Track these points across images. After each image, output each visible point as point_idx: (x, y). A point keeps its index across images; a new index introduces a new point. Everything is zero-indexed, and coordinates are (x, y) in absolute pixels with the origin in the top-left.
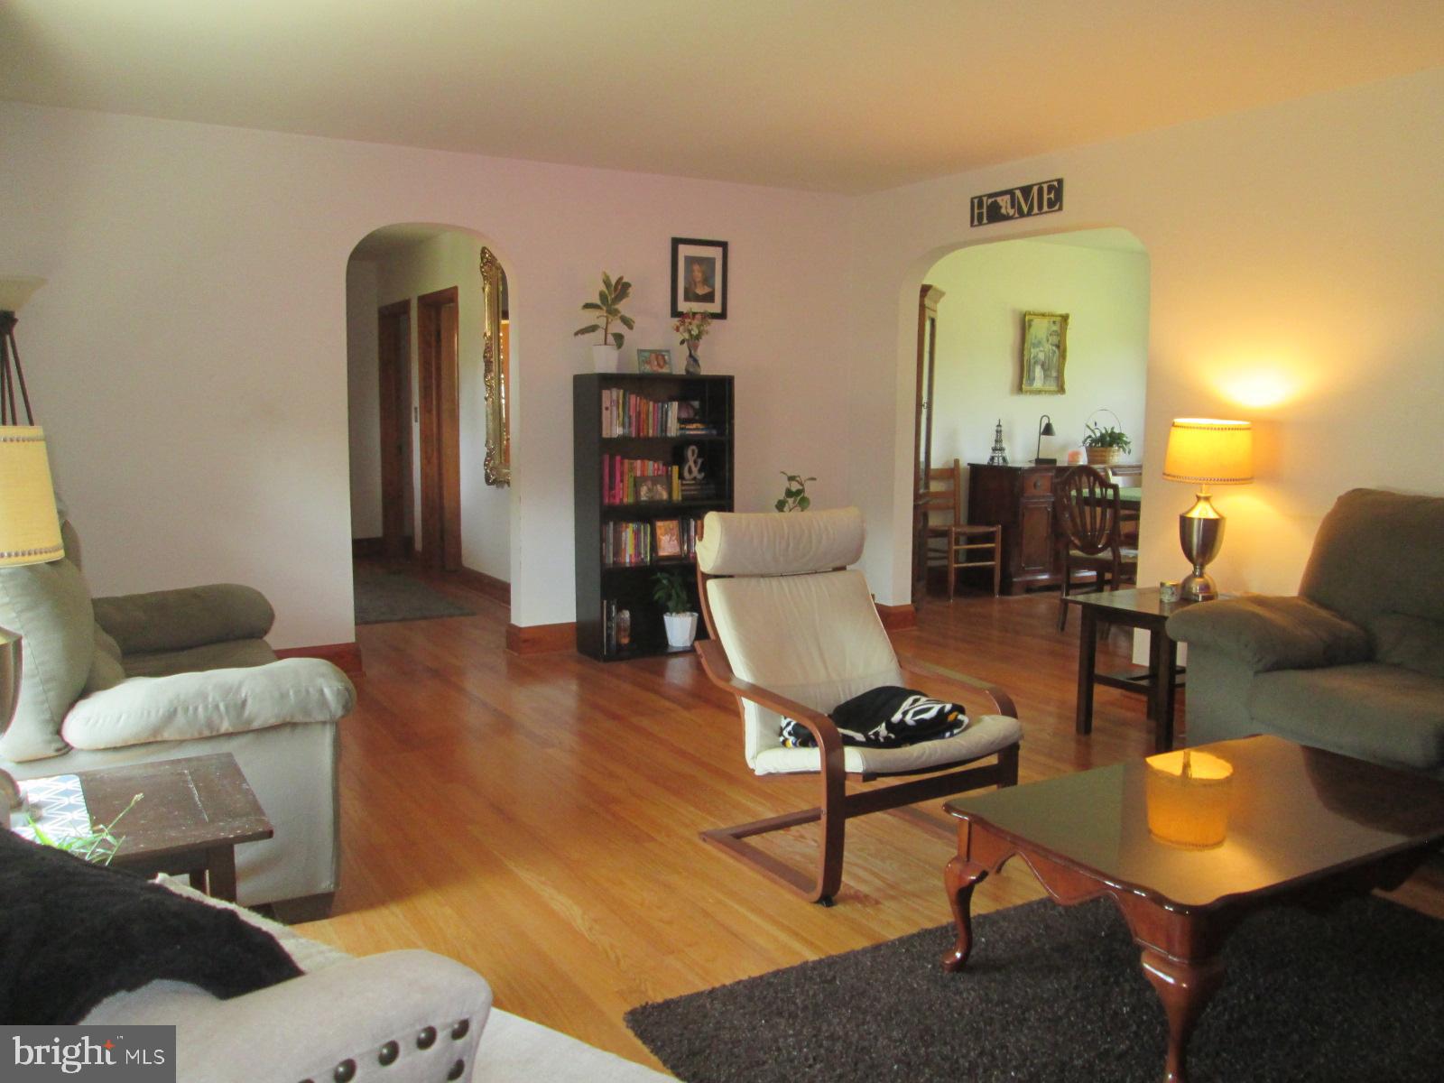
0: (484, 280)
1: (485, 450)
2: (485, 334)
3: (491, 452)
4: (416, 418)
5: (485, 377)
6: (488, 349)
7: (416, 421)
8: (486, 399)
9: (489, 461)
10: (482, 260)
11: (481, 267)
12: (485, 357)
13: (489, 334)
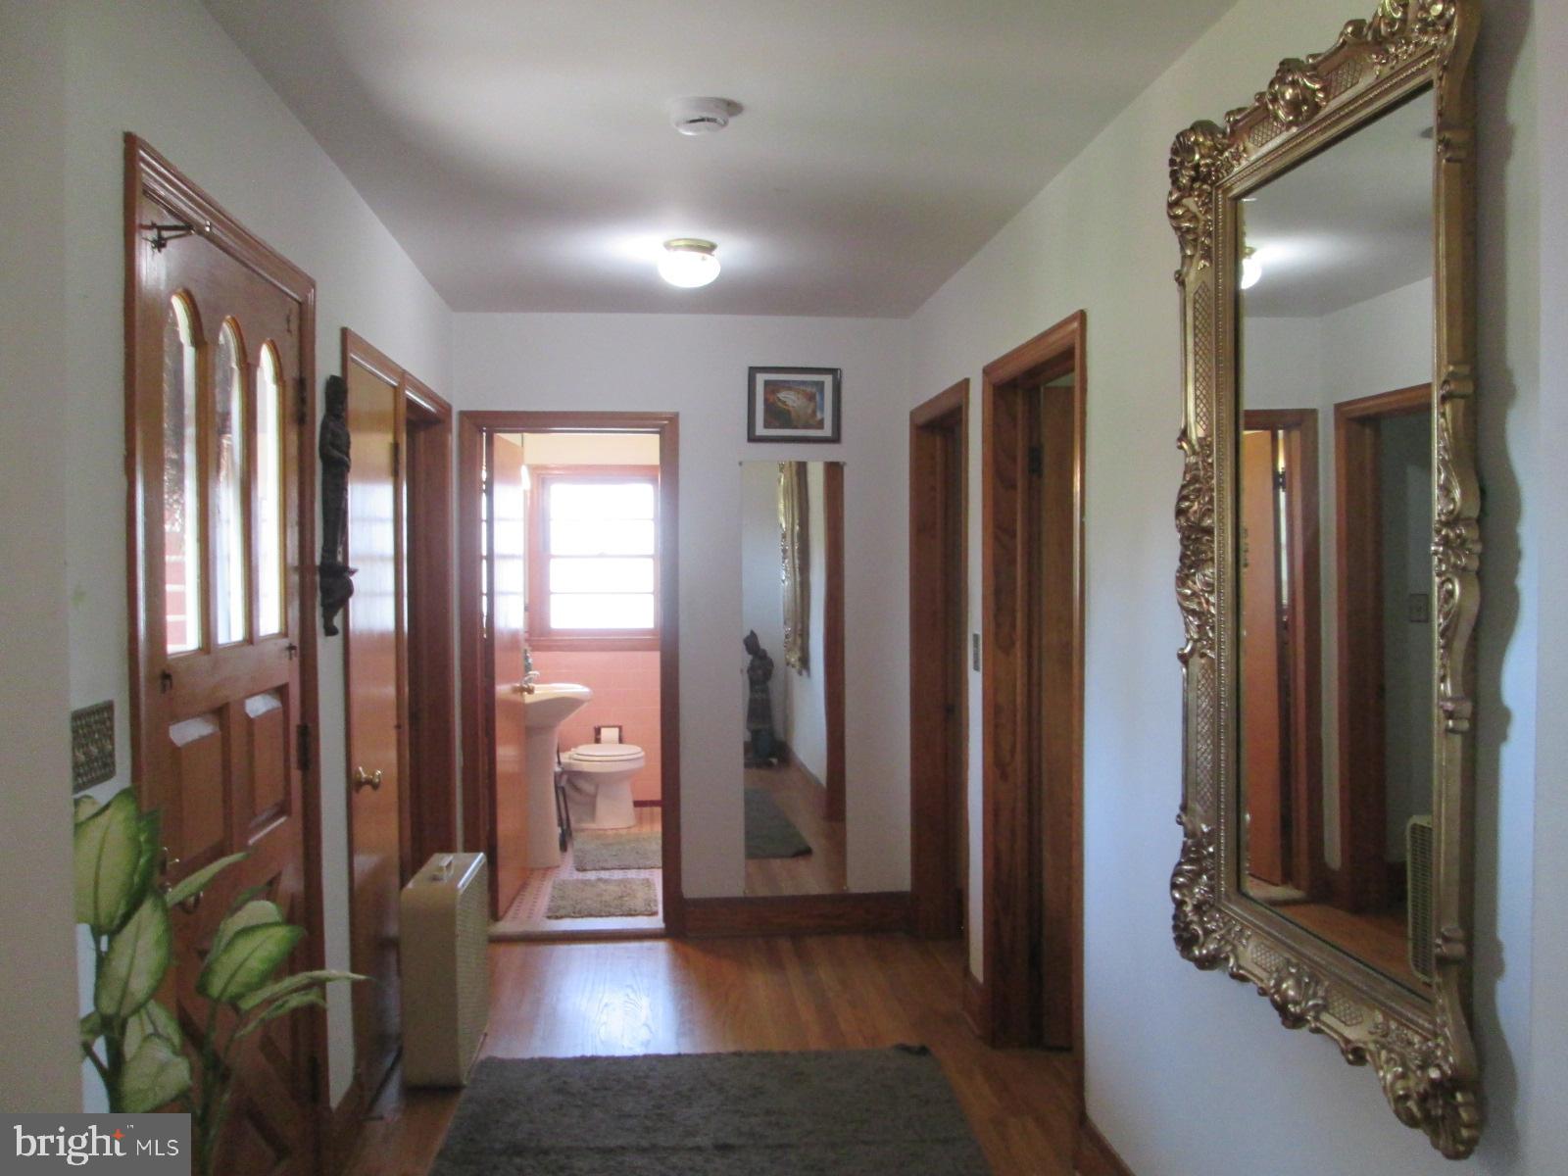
0: (1183, 246)
1: (1177, 837)
2: (1184, 434)
3: (1200, 846)
4: (976, 662)
5: (1182, 580)
6: (1194, 485)
7: (976, 668)
8: (1184, 659)
9: (1195, 877)
10: (1174, 176)
11: (1172, 205)
12: (1180, 512)
13: (1197, 432)
